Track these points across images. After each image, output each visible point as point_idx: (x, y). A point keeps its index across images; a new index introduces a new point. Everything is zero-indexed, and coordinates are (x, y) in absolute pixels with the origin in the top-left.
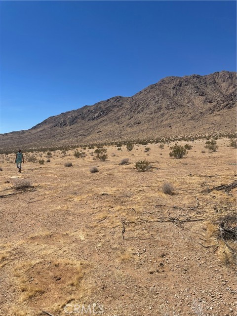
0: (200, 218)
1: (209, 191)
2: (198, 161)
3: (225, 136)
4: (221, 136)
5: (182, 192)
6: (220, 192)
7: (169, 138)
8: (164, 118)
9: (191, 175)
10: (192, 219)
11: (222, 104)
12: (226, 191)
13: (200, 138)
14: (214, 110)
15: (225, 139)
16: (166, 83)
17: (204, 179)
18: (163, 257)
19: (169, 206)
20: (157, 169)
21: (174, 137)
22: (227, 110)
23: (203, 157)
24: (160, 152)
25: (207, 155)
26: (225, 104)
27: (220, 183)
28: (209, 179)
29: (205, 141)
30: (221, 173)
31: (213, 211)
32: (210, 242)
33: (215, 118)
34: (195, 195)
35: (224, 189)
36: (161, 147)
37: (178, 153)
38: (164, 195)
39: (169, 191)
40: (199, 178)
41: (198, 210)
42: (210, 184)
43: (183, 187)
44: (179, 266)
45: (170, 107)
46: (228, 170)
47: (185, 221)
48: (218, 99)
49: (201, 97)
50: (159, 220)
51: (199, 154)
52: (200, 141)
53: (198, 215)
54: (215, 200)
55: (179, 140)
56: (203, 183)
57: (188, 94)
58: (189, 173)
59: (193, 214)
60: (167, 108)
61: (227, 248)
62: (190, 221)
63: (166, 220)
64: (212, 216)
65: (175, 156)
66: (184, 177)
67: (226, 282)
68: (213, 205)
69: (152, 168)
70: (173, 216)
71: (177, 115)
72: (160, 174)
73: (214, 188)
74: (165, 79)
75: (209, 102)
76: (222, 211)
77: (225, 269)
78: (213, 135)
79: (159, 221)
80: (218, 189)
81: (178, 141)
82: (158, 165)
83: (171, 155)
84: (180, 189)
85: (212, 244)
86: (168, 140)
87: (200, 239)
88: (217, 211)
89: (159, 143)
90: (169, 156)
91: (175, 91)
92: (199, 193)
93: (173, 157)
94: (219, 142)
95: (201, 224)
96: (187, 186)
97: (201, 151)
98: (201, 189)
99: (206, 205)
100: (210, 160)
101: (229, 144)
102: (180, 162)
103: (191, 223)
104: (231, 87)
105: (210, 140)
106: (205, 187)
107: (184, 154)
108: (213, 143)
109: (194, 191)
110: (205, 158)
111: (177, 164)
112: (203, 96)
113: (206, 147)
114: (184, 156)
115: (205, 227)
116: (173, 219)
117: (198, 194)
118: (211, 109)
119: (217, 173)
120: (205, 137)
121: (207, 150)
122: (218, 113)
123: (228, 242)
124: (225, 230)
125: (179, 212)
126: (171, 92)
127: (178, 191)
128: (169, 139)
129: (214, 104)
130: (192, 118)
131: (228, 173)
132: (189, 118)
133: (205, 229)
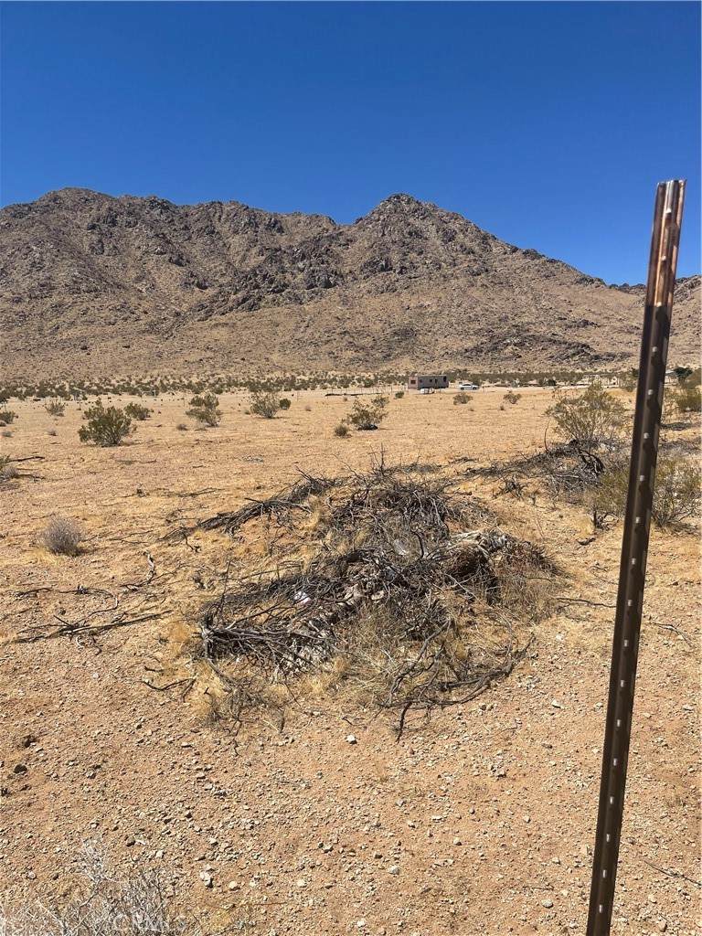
0: (154, 612)
1: (185, 533)
2: (163, 452)
3: (241, 385)
4: (232, 383)
5: (108, 544)
6: (212, 534)
7: (82, 383)
8: (62, 319)
9: (139, 492)
10: (130, 619)
11: (233, 297)
12: (227, 531)
13: (174, 387)
14: (212, 310)
15: (241, 394)
16: (67, 208)
17: (176, 503)
18: (27, 745)
19: (63, 588)
20: (35, 478)
21: (97, 382)
22: (244, 314)
23: (181, 441)
24: (51, 428)
25: (192, 435)
26: (240, 295)
27: (216, 510)
28: (190, 502)
29: (190, 396)
30: (222, 484)
31: (191, 587)
32: (174, 671)
33: (215, 332)
34: (145, 550)
35: (223, 524)
36: (56, 410)
37: (107, 429)
38: (51, 559)
39: (65, 545)
40: (164, 500)
41: (149, 590)
42: (191, 516)
43: (113, 528)
44: (75, 763)
45: (83, 287)
46: (243, 474)
47: (107, 628)
48: (222, 281)
49: (176, 269)
50: (25, 636)
51: (169, 434)
52: (177, 397)
53: (148, 605)
54: (200, 557)
55: (115, 391)
56: (173, 515)
57: (139, 254)
58: (136, 487)
59: (135, 603)
60: (74, 289)
61: (217, 679)
62: (125, 624)
63: (48, 634)
64: (187, 601)
65: (98, 439)
66: (119, 500)
67: (206, 770)
68: (191, 572)
69: (17, 477)
70: (72, 617)
71: (105, 313)
72: (45, 496)
73: (200, 525)
74: (62, 195)
75: (199, 285)
76: (215, 583)
77: (207, 735)
78: (212, 381)
79: (24, 641)
80: (209, 525)
81: (110, 395)
82: (41, 466)
83: (84, 435)
84: (104, 535)
85: (178, 678)
86: (80, 390)
87: (147, 669)
88: (202, 586)
89: (48, 398)
90: (78, 437)
91: (95, 238)
92: (159, 540)
93: (91, 442)
94: (225, 400)
95: (153, 629)
96: (125, 525)
97: (175, 425)
98: (163, 531)
99: (174, 574)
100: (198, 449)
101: (248, 408)
102: (112, 457)
103: (127, 628)
104: (254, 251)
105: (202, 396)
106: (177, 524)
107: (126, 433)
108: (210, 404)
109: (146, 538)
110: (184, 445)
111: (101, 461)
112: (180, 265)
113: (190, 414)
114: (124, 439)
115: (165, 634)
116: (71, 628)
117: (155, 546)
118: (203, 307)
119: (211, 485)
120: (190, 386)
121: (193, 422)
122: (223, 319)
123: (222, 664)
124: (216, 634)
125: (91, 603)
126: (86, 241)
127: (95, 541)
128: (81, 385)
129: (210, 292)
130: (152, 328)
131: (241, 482)
132: (143, 328)
133: (163, 641)
